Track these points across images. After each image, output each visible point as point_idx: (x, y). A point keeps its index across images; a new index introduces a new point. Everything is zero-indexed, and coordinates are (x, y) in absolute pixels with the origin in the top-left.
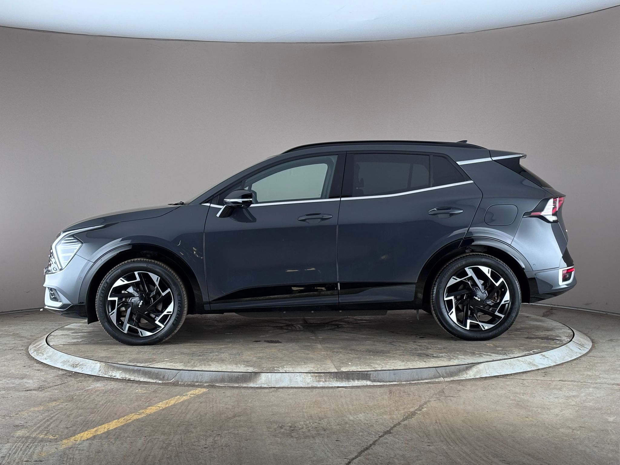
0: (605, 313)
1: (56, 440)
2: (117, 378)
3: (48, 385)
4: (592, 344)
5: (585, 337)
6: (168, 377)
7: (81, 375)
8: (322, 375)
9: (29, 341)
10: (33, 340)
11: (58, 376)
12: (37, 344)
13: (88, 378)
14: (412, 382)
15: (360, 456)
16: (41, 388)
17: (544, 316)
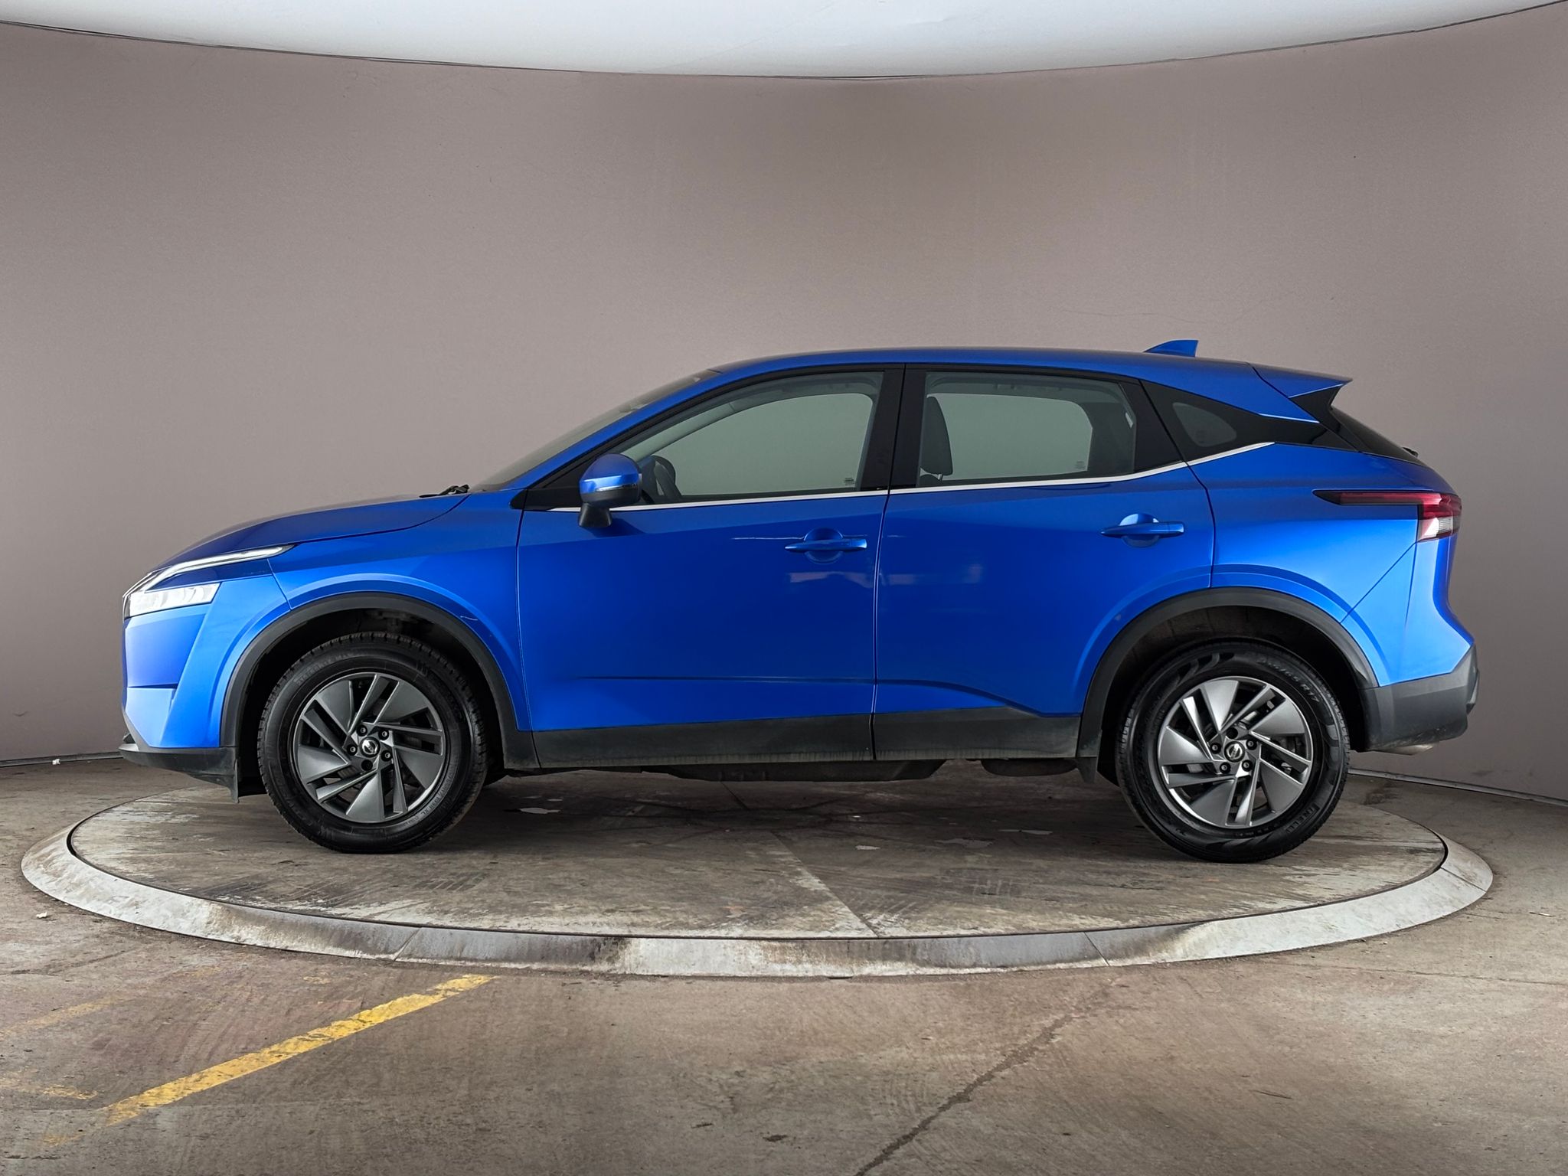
0: (1525, 798)
1: (91, 1105)
2: (254, 945)
3: (72, 960)
4: (1491, 878)
5: (1477, 859)
6: (387, 943)
7: (160, 934)
8: (790, 945)
9: (21, 843)
10: (33, 841)
11: (98, 936)
12: (43, 852)
13: (176, 944)
14: (1025, 969)
15: (888, 1159)
16: (54, 967)
17: (1370, 801)
